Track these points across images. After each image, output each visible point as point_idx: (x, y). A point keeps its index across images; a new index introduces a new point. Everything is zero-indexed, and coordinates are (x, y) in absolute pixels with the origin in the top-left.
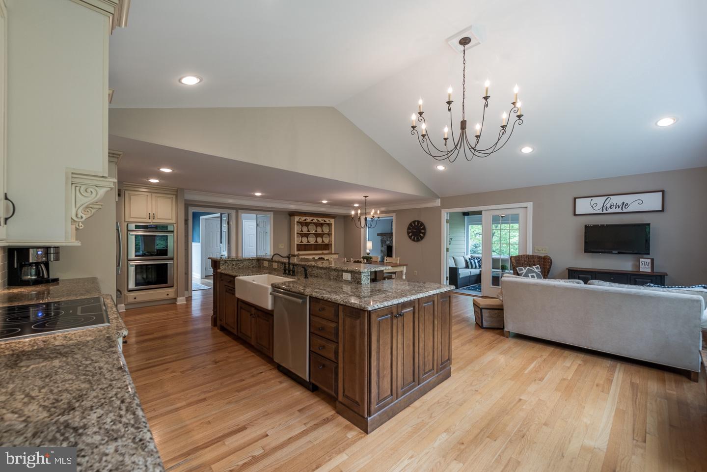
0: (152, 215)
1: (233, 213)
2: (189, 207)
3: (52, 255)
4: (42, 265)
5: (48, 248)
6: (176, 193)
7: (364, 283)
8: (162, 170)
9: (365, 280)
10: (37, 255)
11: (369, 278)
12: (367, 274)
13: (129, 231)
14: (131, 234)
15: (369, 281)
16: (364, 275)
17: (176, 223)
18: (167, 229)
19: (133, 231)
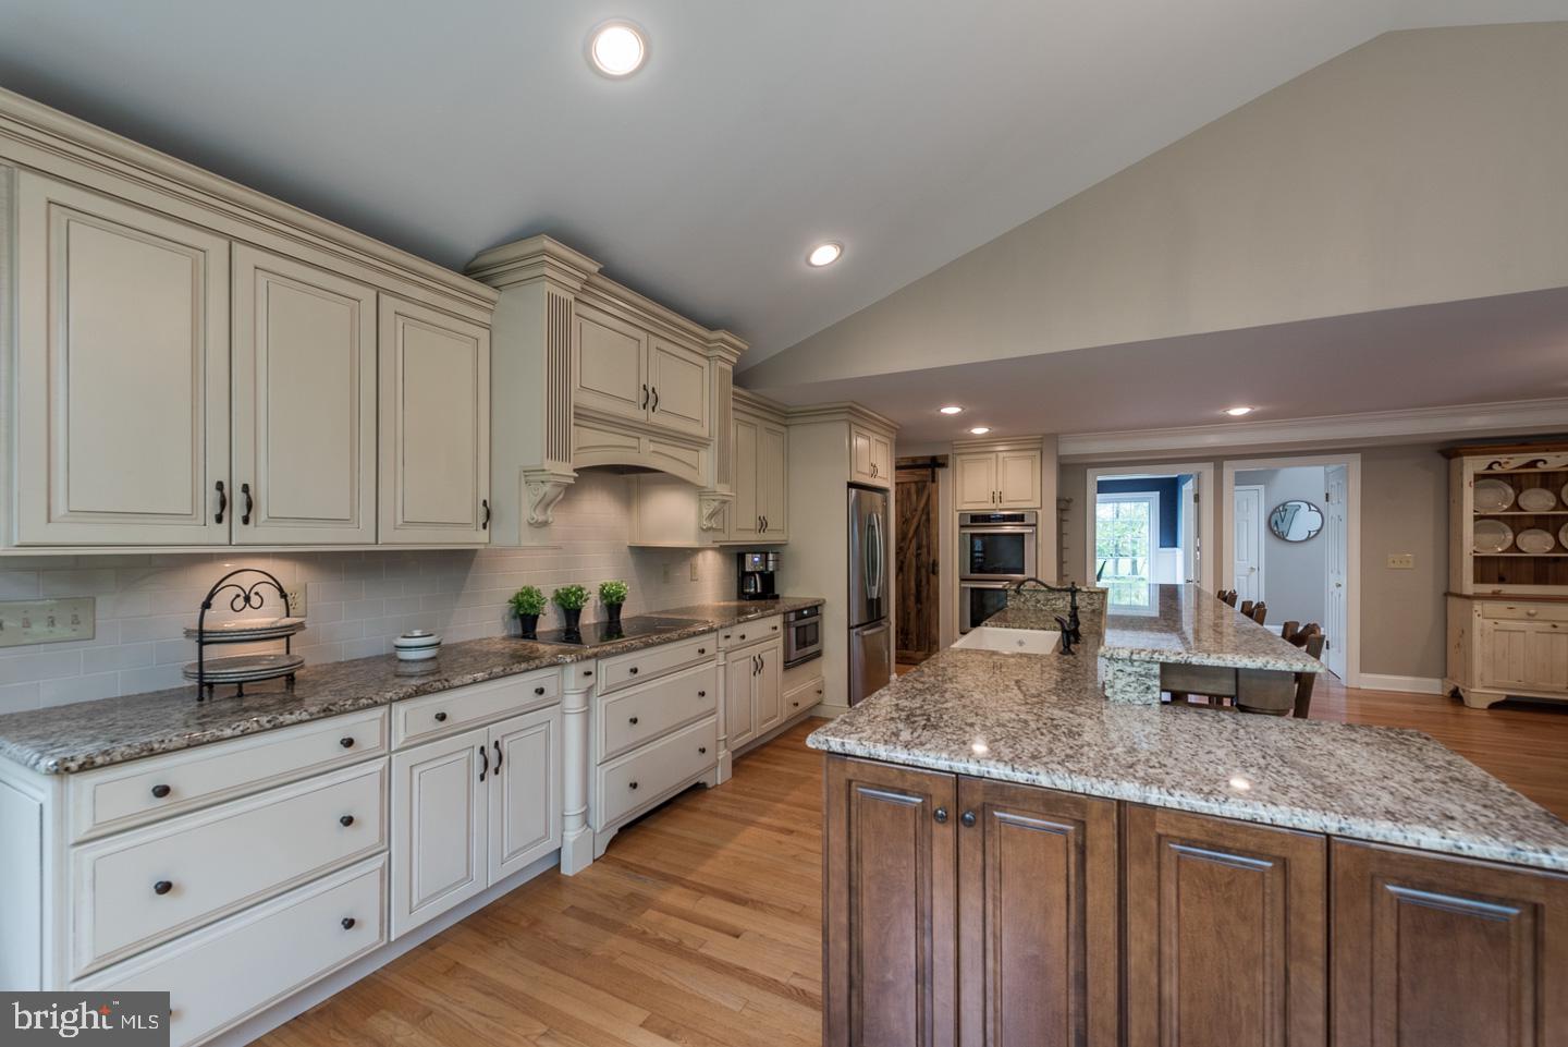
0: (997, 496)
1: (1207, 470)
2: (1088, 471)
3: (771, 564)
4: (757, 576)
5: (767, 554)
6: (1040, 446)
7: (1119, 697)
8: (945, 411)
9: (1128, 689)
10: (753, 562)
11: (1156, 686)
12: (1138, 670)
13: (962, 526)
14: (963, 531)
15: (1150, 697)
16: (1122, 671)
17: (1041, 508)
18: (1023, 521)
19: (967, 526)
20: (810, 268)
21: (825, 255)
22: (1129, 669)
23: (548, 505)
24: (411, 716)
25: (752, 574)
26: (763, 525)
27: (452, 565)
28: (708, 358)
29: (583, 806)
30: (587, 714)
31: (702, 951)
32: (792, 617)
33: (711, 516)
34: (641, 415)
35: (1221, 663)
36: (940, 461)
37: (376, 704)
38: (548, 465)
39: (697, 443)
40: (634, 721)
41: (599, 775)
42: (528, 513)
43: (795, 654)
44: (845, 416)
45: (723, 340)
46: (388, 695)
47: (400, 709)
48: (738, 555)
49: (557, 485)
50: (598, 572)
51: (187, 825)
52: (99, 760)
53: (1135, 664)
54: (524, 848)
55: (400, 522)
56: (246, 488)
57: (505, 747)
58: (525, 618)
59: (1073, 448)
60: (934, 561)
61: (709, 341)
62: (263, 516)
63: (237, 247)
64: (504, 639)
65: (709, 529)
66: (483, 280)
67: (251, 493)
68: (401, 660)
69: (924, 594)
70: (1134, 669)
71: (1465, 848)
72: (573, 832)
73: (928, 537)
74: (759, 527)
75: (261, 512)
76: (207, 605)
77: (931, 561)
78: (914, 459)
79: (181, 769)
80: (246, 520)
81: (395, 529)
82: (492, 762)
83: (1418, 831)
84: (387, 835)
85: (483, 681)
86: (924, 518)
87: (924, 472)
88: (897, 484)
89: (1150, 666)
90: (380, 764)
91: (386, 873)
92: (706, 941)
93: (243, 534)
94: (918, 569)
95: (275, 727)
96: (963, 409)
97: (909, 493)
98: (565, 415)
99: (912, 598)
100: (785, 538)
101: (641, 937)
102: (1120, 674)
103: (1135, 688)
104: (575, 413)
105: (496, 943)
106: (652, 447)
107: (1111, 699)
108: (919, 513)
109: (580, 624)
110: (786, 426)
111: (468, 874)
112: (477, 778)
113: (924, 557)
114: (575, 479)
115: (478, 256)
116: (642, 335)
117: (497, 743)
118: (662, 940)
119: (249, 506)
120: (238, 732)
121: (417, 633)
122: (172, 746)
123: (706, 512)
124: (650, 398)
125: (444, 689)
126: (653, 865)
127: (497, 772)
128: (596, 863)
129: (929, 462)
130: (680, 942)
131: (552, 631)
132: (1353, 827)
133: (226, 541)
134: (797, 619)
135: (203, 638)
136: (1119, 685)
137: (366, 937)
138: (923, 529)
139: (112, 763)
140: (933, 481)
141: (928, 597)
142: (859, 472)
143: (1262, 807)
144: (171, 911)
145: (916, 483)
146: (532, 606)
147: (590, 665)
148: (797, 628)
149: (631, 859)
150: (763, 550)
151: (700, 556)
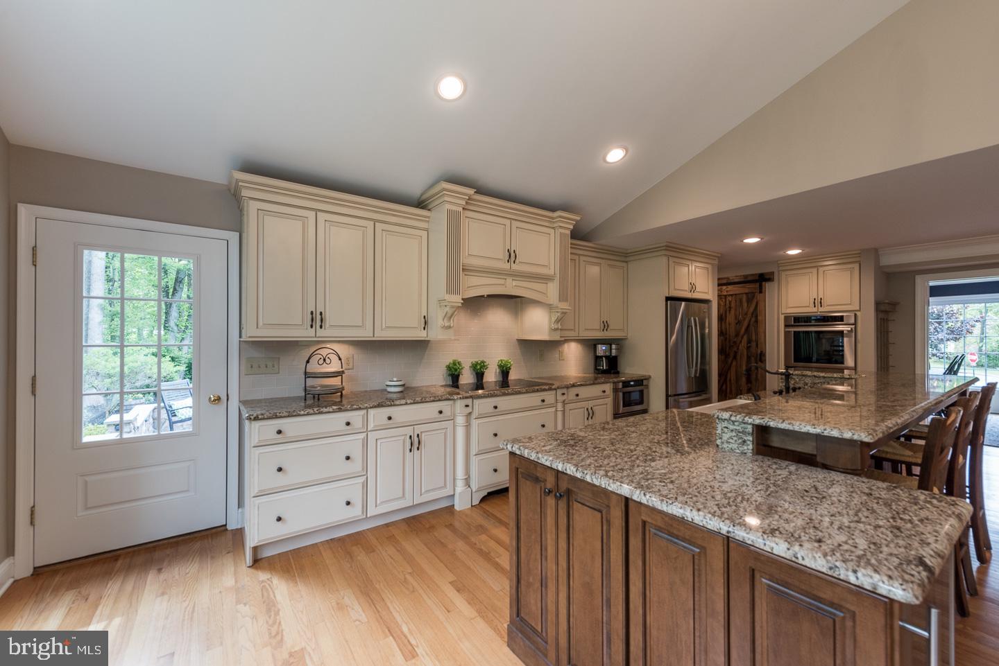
0: (818, 302)
2: (917, 277)
3: (614, 351)
4: (604, 358)
5: (611, 345)
6: (858, 259)
7: (725, 445)
8: (746, 241)
9: (731, 440)
10: (602, 349)
11: (749, 440)
12: (738, 428)
13: (786, 326)
14: (787, 330)
15: (745, 448)
16: (727, 428)
17: (860, 310)
18: (843, 321)
19: (792, 326)
20: (608, 165)
21: (615, 155)
22: (731, 427)
23: (451, 317)
24: (377, 416)
25: (601, 357)
26: (606, 326)
27: (418, 347)
28: (553, 228)
29: (466, 475)
30: (468, 426)
31: (497, 559)
32: (620, 385)
33: (557, 321)
34: (507, 266)
35: (791, 428)
36: (767, 277)
37: (360, 409)
38: (447, 297)
39: (546, 279)
40: (496, 435)
41: (474, 461)
42: (440, 322)
43: (621, 410)
44: (664, 252)
45: (560, 217)
46: (366, 405)
47: (372, 412)
48: (591, 344)
49: (452, 307)
50: (496, 353)
51: (289, 447)
52: (260, 417)
53: (736, 423)
54: (433, 490)
55: (384, 326)
56: (321, 313)
57: (423, 437)
58: (454, 376)
59: (892, 259)
60: (762, 352)
61: (553, 218)
62: (327, 326)
63: (318, 213)
64: (442, 386)
65: (557, 329)
66: (423, 208)
67: (323, 316)
68: (389, 392)
69: (754, 377)
70: (735, 427)
71: (800, 558)
72: (460, 486)
73: (757, 334)
74: (602, 328)
75: (327, 323)
76: (308, 362)
77: (759, 352)
78: (745, 277)
79: (287, 424)
80: (321, 327)
81: (382, 330)
82: (415, 443)
83: (775, 542)
84: (365, 468)
85: (411, 404)
86: (753, 319)
87: (752, 286)
88: (719, 296)
89: (745, 426)
90: (363, 436)
91: (365, 485)
92: (501, 556)
93: (321, 333)
94: (749, 358)
95: (319, 413)
96: (762, 239)
97: (741, 301)
98: (457, 269)
99: (744, 380)
100: (624, 335)
101: (473, 546)
102: (726, 430)
103: (736, 441)
104: (463, 269)
105: (412, 531)
106: (514, 283)
107: (720, 447)
108: (749, 315)
109: (484, 381)
110: (626, 262)
111: (404, 494)
112: (408, 450)
113: (753, 349)
114: (462, 303)
115: (422, 195)
116: (507, 222)
117: (418, 435)
118: (481, 550)
119: (322, 320)
120: (306, 413)
121: (395, 379)
122: (283, 415)
123: (554, 319)
124: (511, 256)
125: (391, 405)
126: (498, 515)
127: (418, 449)
128: (473, 508)
129: (757, 278)
130: (489, 553)
131: (469, 384)
132: (736, 531)
133: (314, 335)
134: (624, 387)
135: (307, 375)
136: (725, 437)
137: (355, 512)
138: (752, 328)
139: (264, 419)
140: (761, 292)
141: (757, 379)
142: (675, 289)
143: (689, 511)
144: (281, 480)
145: (746, 293)
146: (456, 370)
147: (469, 401)
148: (624, 393)
149: (490, 510)
150: (608, 342)
151: (566, 346)
